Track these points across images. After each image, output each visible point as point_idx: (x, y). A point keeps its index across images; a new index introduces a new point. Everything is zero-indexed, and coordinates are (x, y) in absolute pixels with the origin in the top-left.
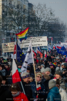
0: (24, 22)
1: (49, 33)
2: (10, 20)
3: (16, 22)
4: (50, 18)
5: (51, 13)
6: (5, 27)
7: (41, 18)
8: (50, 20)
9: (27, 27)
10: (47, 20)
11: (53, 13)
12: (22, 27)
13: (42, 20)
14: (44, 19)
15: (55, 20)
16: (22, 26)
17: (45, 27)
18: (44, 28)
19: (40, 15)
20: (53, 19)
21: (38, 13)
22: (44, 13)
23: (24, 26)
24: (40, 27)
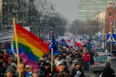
0: (25, 16)
1: (50, 28)
2: (10, 14)
3: (17, 16)
4: (51, 13)
5: (52, 8)
6: (6, 22)
7: (42, 12)
8: (51, 14)
9: (28, 21)
10: (48, 14)
11: (54, 8)
12: (22, 22)
13: (43, 14)
14: (45, 14)
15: (56, 14)
16: (22, 20)
17: (45, 21)
18: (45, 23)
19: (41, 9)
20: (54, 14)
21: (39, 7)
22: (45, 8)
23: (25, 20)
24: (41, 21)
